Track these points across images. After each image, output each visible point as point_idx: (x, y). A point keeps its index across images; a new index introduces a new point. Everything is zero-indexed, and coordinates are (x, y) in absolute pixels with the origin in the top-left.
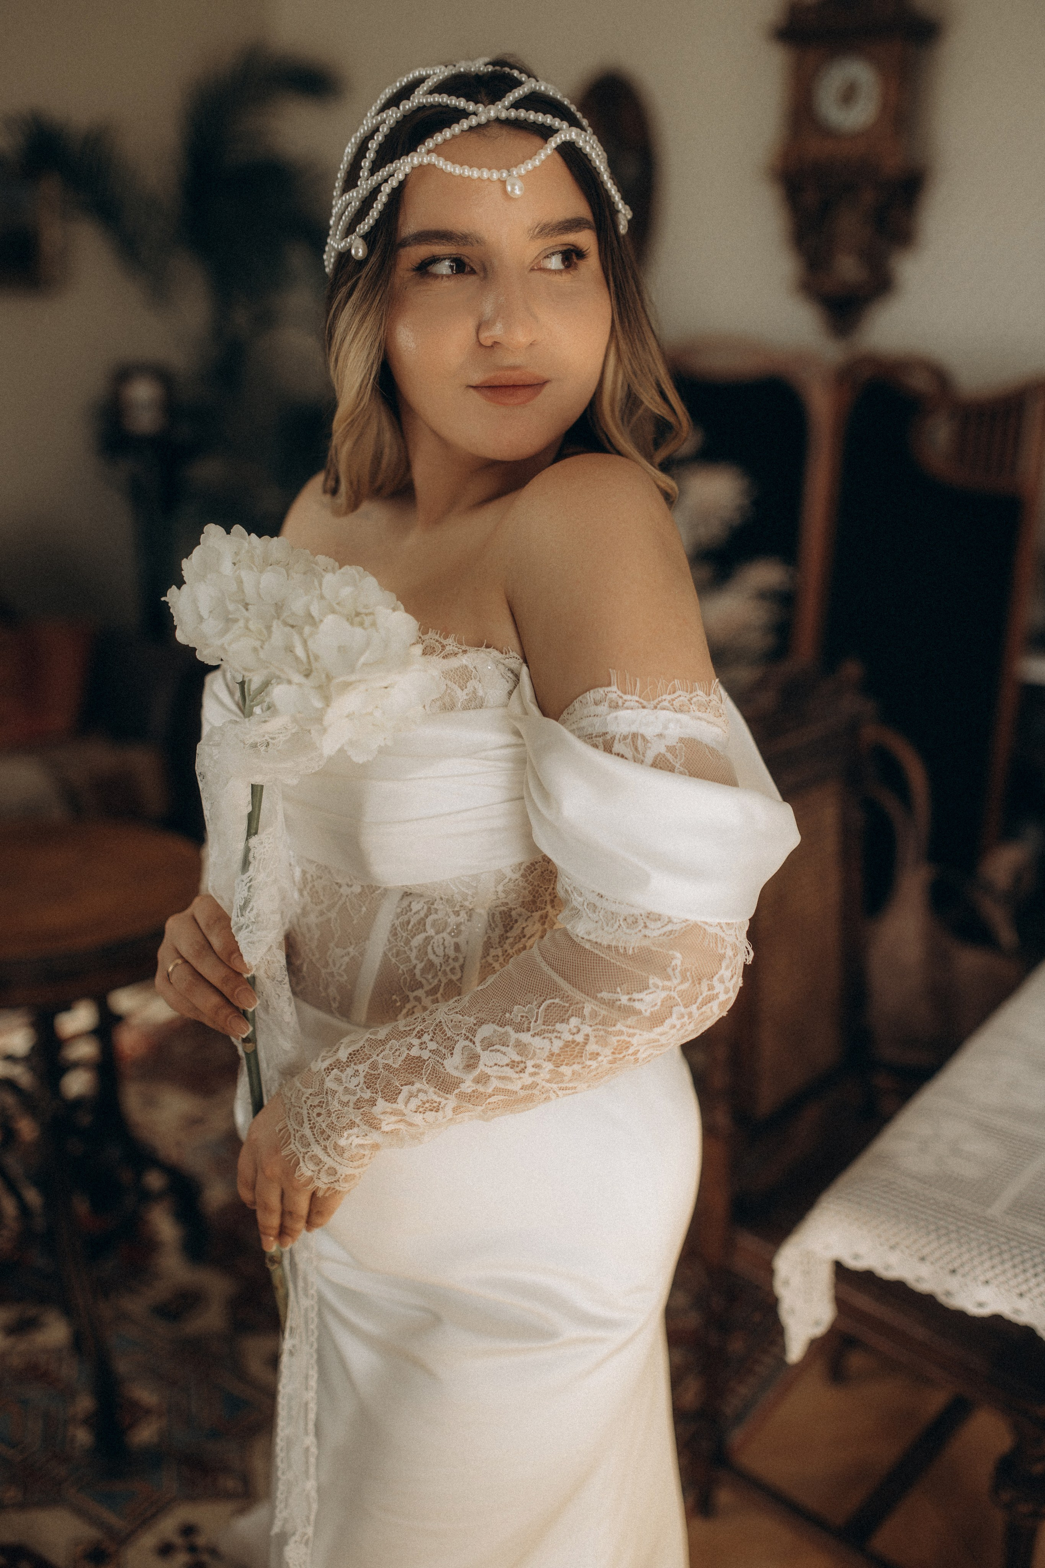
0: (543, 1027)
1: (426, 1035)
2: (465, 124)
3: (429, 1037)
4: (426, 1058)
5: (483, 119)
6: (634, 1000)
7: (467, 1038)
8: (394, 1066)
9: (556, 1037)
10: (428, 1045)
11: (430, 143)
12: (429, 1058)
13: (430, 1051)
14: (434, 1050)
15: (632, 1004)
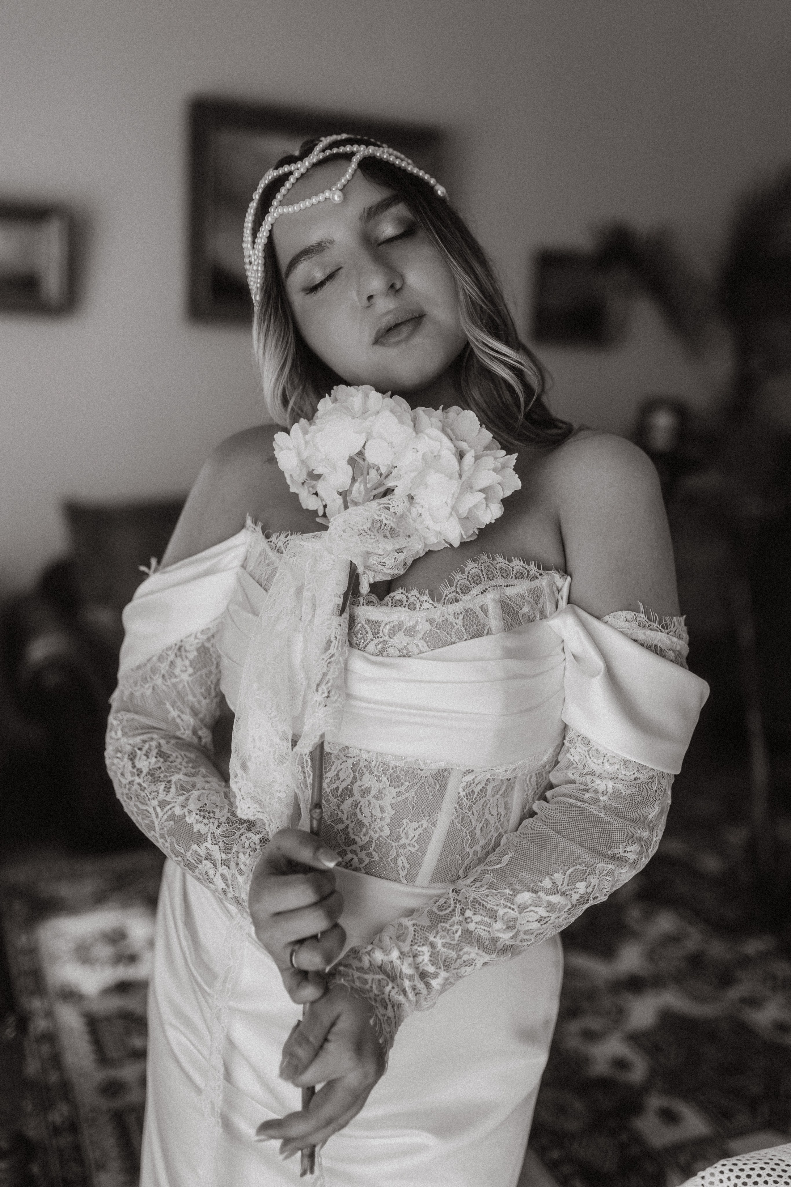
0: (567, 888)
1: (468, 911)
2: (292, 179)
3: (472, 912)
4: (473, 930)
5: (303, 170)
6: (628, 852)
7: (506, 907)
8: (453, 942)
9: (575, 892)
10: (473, 919)
11: (275, 203)
12: (476, 928)
13: (476, 923)
14: (479, 922)
15: (626, 854)
